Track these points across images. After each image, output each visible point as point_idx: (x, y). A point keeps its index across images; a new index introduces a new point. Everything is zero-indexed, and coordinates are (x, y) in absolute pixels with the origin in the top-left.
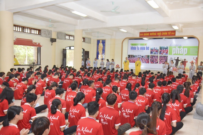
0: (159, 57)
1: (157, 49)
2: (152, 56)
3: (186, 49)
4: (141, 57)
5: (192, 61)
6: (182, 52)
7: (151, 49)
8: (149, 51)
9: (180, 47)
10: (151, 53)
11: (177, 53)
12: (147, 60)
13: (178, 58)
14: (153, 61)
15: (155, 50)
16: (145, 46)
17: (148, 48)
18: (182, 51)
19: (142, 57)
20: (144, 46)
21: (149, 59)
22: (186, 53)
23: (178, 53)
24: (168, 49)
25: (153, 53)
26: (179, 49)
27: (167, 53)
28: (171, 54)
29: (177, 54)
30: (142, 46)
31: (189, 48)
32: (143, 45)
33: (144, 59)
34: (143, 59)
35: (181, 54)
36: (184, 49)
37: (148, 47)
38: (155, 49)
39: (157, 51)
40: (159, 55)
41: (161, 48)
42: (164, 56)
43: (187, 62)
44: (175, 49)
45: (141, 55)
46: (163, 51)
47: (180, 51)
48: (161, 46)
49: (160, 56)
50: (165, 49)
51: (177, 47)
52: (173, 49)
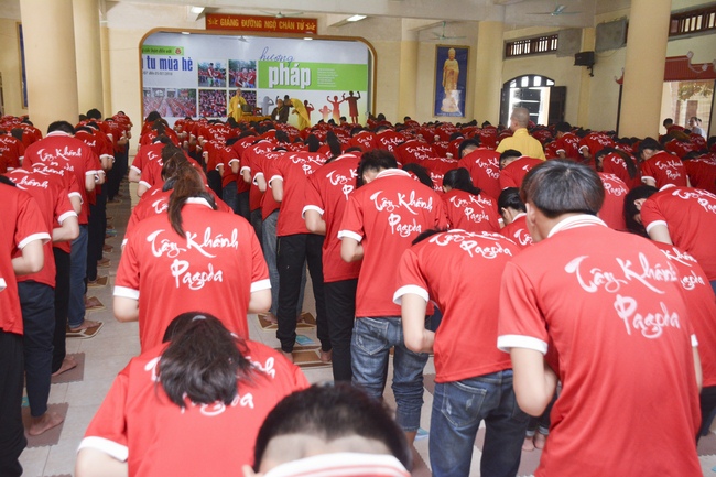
0: (228, 94)
1: (222, 67)
2: (204, 91)
3: (308, 71)
4: (166, 97)
5: (325, 107)
6: (297, 80)
7: (200, 68)
8: (194, 74)
9: (289, 64)
10: (202, 80)
11: (282, 83)
12: (188, 105)
13: (287, 97)
14: (208, 108)
15: (213, 71)
16: (179, 58)
17: (187, 65)
18: (297, 76)
19: (171, 94)
20: (173, 58)
21: (195, 102)
22: (308, 83)
23: (287, 83)
24: (257, 68)
25: (209, 80)
26: (287, 69)
27: (253, 82)
28: (267, 87)
29: (284, 86)
30: (166, 57)
31: (314, 68)
32: (169, 51)
33: (178, 104)
34: (174, 104)
35: (296, 87)
36: (303, 70)
37: (187, 59)
38: (214, 67)
39: (221, 75)
40: (228, 89)
41: (232, 65)
42: (245, 92)
43: (313, 109)
44: (276, 69)
45: (163, 90)
46: (242, 77)
47: (290, 75)
48: (233, 59)
49: (230, 92)
50: (245, 70)
51: (281, 65)
52: (271, 69)
